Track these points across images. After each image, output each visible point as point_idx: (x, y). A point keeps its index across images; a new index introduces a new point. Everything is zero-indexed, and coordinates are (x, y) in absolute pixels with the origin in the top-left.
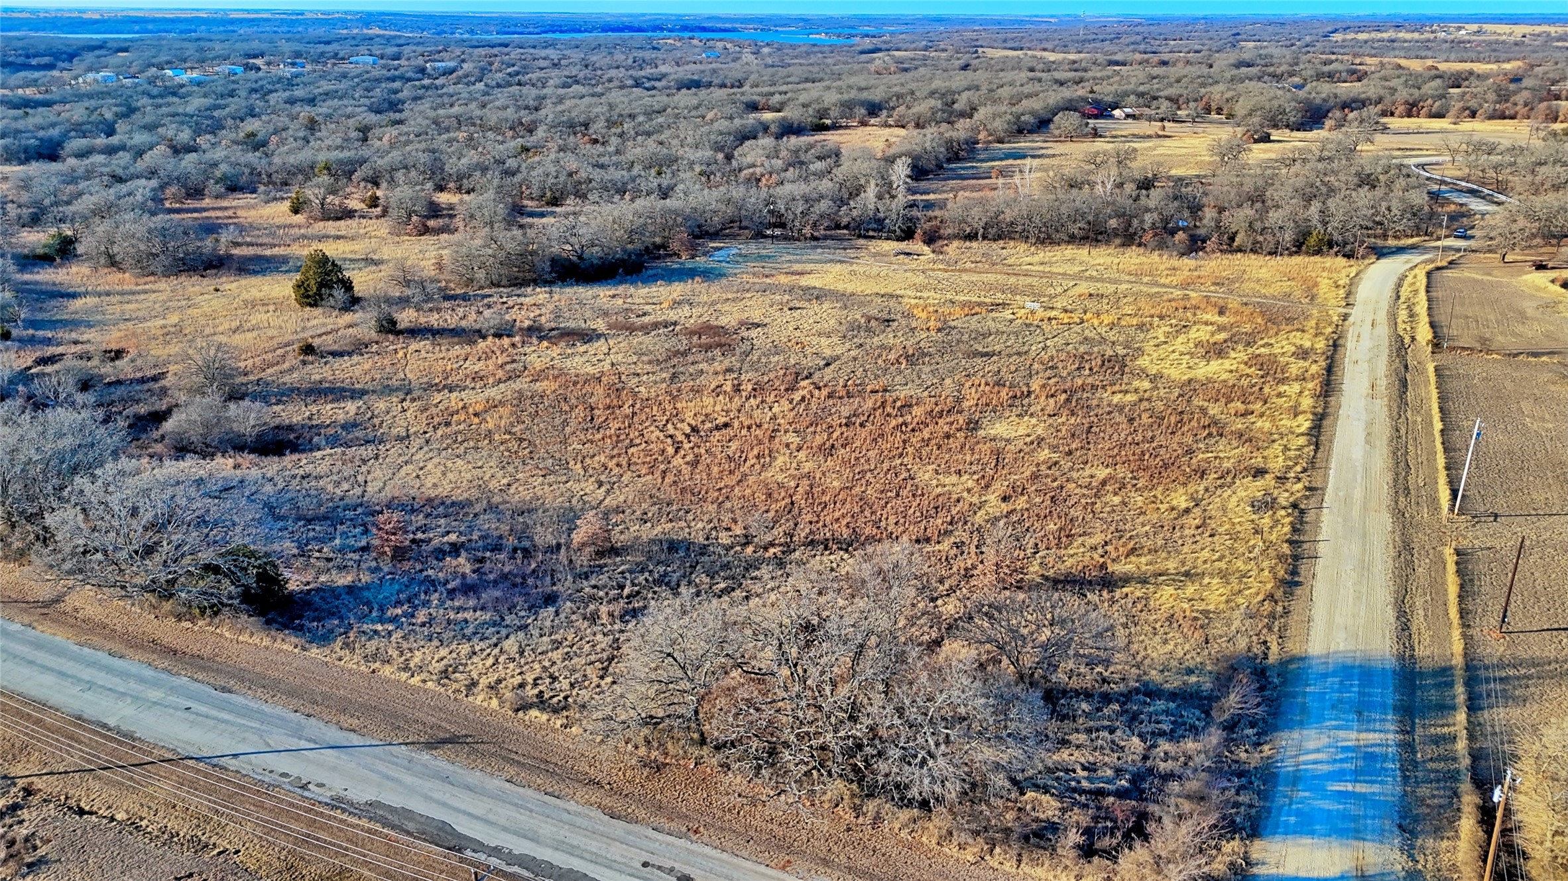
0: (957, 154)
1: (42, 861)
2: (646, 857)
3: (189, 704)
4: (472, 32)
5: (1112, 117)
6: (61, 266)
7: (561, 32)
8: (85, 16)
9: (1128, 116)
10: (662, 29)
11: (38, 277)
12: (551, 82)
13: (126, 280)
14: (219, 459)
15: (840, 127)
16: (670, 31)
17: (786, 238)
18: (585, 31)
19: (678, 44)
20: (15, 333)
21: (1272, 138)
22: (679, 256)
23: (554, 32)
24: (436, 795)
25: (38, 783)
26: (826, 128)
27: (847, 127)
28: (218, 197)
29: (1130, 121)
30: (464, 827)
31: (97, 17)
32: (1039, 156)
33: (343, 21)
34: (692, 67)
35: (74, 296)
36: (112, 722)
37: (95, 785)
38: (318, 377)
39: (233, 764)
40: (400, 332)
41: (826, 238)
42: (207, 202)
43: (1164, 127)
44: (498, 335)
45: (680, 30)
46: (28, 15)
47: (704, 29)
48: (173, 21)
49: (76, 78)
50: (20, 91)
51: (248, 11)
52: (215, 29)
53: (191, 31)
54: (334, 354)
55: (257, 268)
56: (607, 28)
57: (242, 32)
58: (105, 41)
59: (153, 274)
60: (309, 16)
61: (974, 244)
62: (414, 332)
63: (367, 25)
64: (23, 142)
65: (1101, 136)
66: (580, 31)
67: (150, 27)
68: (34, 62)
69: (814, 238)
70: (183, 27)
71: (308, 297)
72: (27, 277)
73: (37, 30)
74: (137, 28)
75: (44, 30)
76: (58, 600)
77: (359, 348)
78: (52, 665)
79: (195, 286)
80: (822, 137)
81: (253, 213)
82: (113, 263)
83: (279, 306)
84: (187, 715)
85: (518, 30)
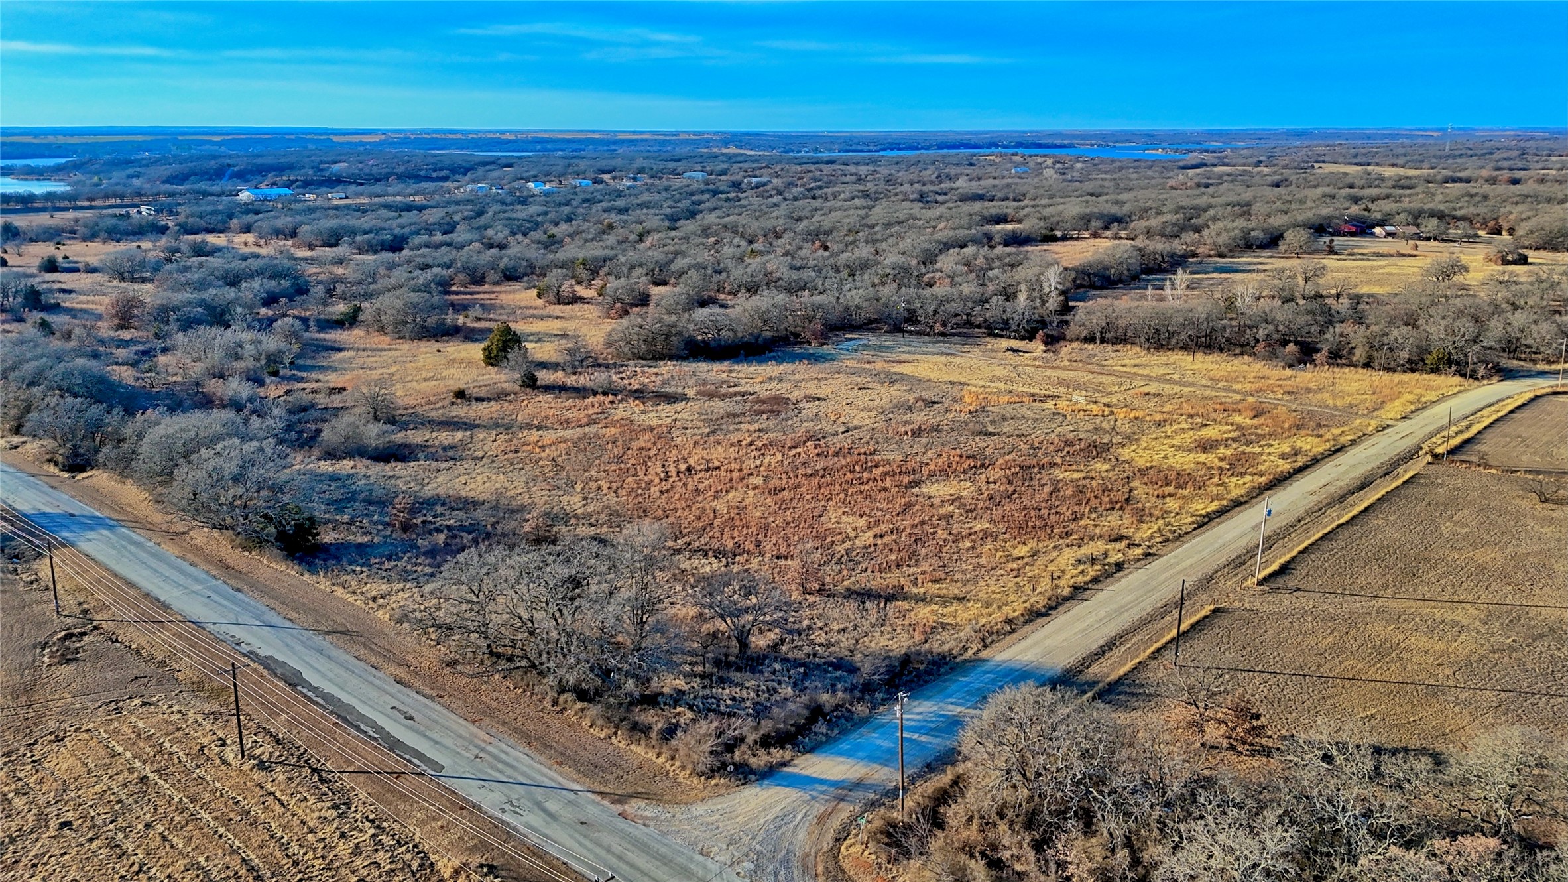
0: (1160, 265)
1: (76, 659)
2: (396, 704)
3: (210, 594)
4: (816, 150)
5: (1373, 234)
6: (348, 329)
7: (899, 149)
8: (503, 137)
9: (1389, 234)
10: (997, 146)
11: (327, 336)
12: (842, 196)
13: (384, 340)
14: (345, 462)
15: (1072, 239)
16: (1005, 147)
17: (918, 333)
18: (922, 148)
19: (998, 160)
20: (282, 372)
21: (1530, 260)
22: (810, 344)
23: (892, 149)
24: (306, 658)
25: (104, 625)
26: (1054, 239)
27: (1077, 239)
28: (496, 283)
29: (1390, 239)
30: (307, 675)
31: (513, 137)
32: (1249, 271)
33: (708, 141)
34: (991, 181)
35: (339, 350)
36: (162, 599)
37: (131, 629)
38: (454, 414)
39: (210, 627)
40: (538, 388)
41: (953, 335)
42: (486, 287)
43: (1417, 246)
44: (605, 393)
45: (1015, 147)
46: (460, 136)
47: (1040, 146)
48: (569, 141)
49: (458, 188)
50: (412, 198)
51: (634, 132)
52: (600, 148)
53: (581, 150)
54: (478, 399)
55: (479, 337)
56: (941, 146)
57: (620, 151)
58: (499, 158)
59: (404, 337)
60: (682, 136)
61: (1091, 346)
62: (548, 388)
63: (726, 144)
64: (381, 237)
65: (1336, 254)
66: (917, 149)
67: (549, 146)
68: (434, 175)
69: (943, 334)
70: (575, 146)
71: (490, 358)
72: (322, 335)
73: (463, 149)
74: (539, 147)
75: (467, 148)
76: (185, 533)
77: (500, 396)
78: (153, 565)
79: (426, 349)
80: (1045, 247)
81: (511, 296)
82: (382, 329)
83: (470, 363)
84: (207, 601)
85: (859, 147)
